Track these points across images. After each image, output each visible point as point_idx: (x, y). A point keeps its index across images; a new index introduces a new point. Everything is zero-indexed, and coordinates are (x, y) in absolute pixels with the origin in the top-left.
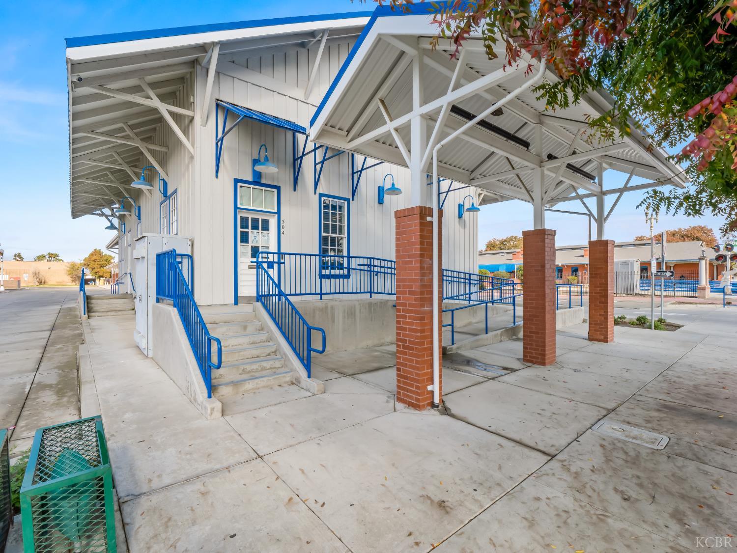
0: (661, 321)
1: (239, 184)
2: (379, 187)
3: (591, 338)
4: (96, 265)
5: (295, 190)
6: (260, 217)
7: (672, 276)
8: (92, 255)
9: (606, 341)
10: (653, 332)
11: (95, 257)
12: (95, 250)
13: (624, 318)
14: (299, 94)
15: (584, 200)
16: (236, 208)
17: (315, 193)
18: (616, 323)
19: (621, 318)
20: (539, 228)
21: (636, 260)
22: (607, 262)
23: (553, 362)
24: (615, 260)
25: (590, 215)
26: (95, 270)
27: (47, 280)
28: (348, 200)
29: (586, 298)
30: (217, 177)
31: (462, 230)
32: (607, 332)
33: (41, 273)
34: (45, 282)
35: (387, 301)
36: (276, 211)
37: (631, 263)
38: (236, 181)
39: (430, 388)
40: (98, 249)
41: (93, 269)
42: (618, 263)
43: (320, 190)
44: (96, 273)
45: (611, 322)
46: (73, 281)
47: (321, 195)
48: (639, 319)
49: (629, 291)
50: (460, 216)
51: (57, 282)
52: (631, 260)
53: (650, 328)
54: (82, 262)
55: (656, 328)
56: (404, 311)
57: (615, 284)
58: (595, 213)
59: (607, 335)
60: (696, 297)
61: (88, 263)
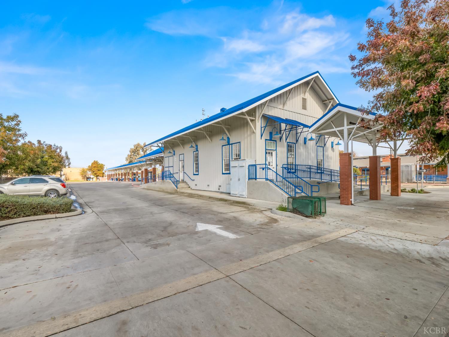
0: (422, 190)
1: (266, 141)
2: (305, 138)
3: (391, 195)
4: (95, 169)
5: (280, 141)
6: (270, 152)
7: (426, 171)
8: (93, 164)
9: (398, 196)
10: (418, 194)
11: (94, 165)
12: (95, 161)
13: (405, 189)
14: (281, 107)
15: (388, 142)
16: (266, 149)
17: (286, 142)
18: (402, 191)
19: (404, 190)
20: (375, 155)
21: (413, 164)
22: (398, 166)
23: (380, 199)
24: (401, 164)
25: (391, 148)
26: (95, 172)
27: (69, 178)
28: (295, 144)
29: (389, 180)
30: (261, 139)
31: (333, 153)
32: (398, 192)
33: (67, 174)
34: (68, 179)
35: (315, 181)
36: (275, 149)
37: (410, 166)
38: (266, 140)
39: (351, 200)
40: (96, 160)
41: (93, 172)
42: (403, 166)
43: (288, 141)
44: (95, 174)
45: (400, 191)
46: (83, 178)
47: (288, 142)
48: (412, 190)
49: (409, 181)
50: (332, 147)
51: (75, 179)
52: (411, 164)
53: (417, 193)
54: (88, 168)
55: (419, 192)
56: (343, 180)
57: (402, 176)
58: (393, 147)
59: (398, 193)
60: (446, 183)
61: (90, 169)
